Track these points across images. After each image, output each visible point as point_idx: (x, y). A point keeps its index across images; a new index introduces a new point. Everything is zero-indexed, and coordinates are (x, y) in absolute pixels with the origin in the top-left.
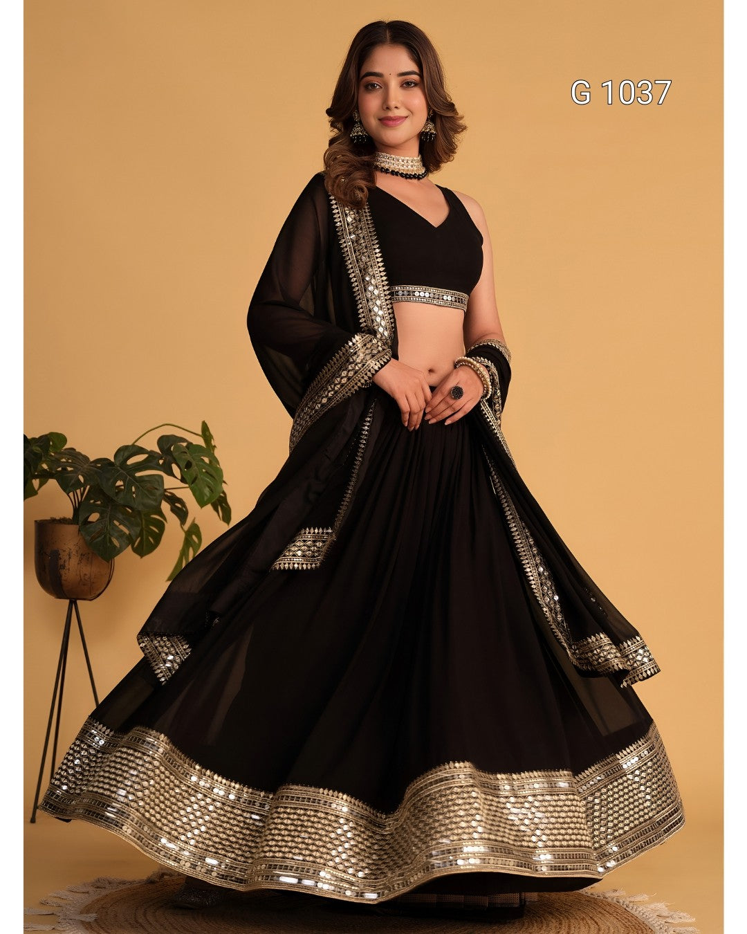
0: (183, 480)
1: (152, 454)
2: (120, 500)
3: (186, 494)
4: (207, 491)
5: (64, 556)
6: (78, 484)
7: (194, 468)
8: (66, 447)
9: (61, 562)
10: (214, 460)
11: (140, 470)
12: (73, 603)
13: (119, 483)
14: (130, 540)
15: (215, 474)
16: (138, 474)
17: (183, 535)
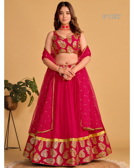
0: (30, 88)
1: (24, 83)
2: (18, 92)
3: (30, 90)
4: (34, 89)
5: (8, 102)
6: (11, 89)
7: (32, 85)
8: (9, 82)
9: (8, 104)
10: (35, 84)
11: (22, 86)
12: (10, 111)
13: (18, 89)
14: (21, 99)
15: (36, 87)
16: (21, 87)
17: (30, 98)
